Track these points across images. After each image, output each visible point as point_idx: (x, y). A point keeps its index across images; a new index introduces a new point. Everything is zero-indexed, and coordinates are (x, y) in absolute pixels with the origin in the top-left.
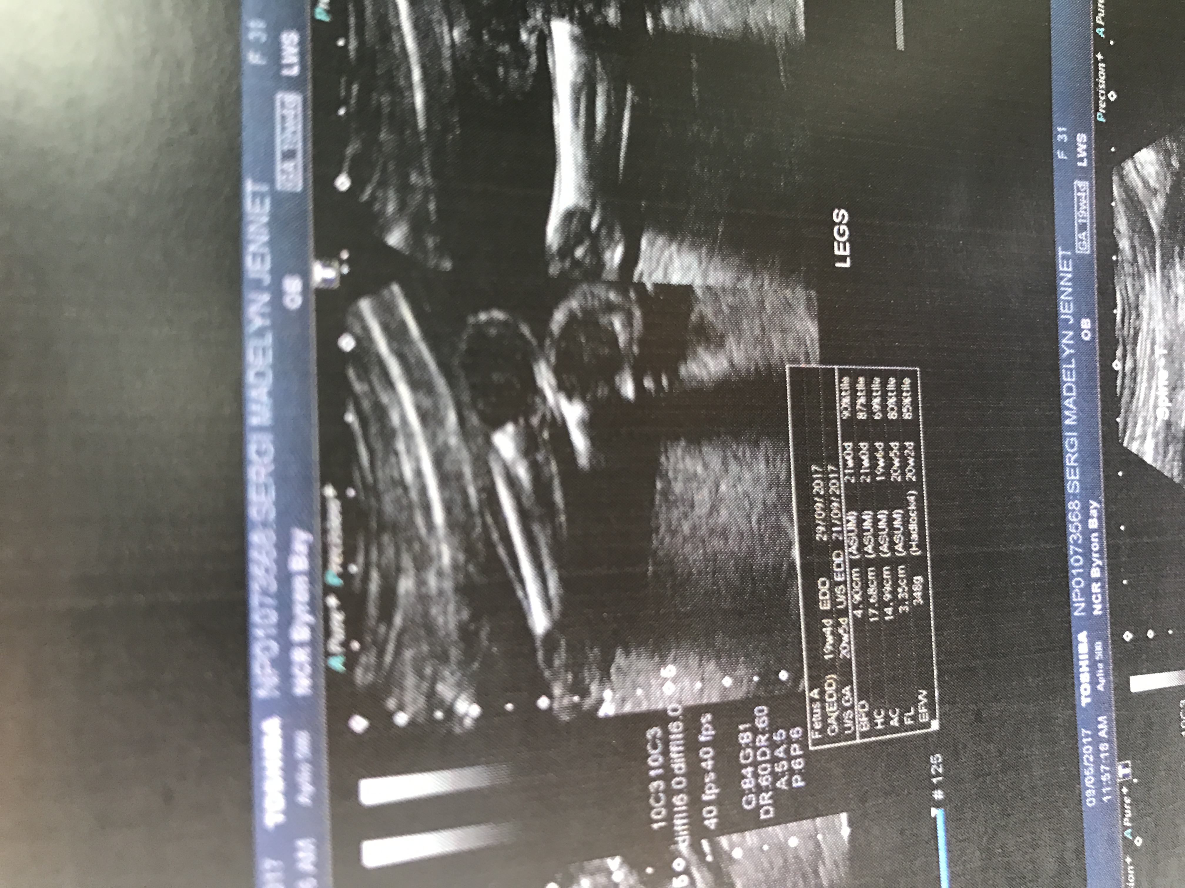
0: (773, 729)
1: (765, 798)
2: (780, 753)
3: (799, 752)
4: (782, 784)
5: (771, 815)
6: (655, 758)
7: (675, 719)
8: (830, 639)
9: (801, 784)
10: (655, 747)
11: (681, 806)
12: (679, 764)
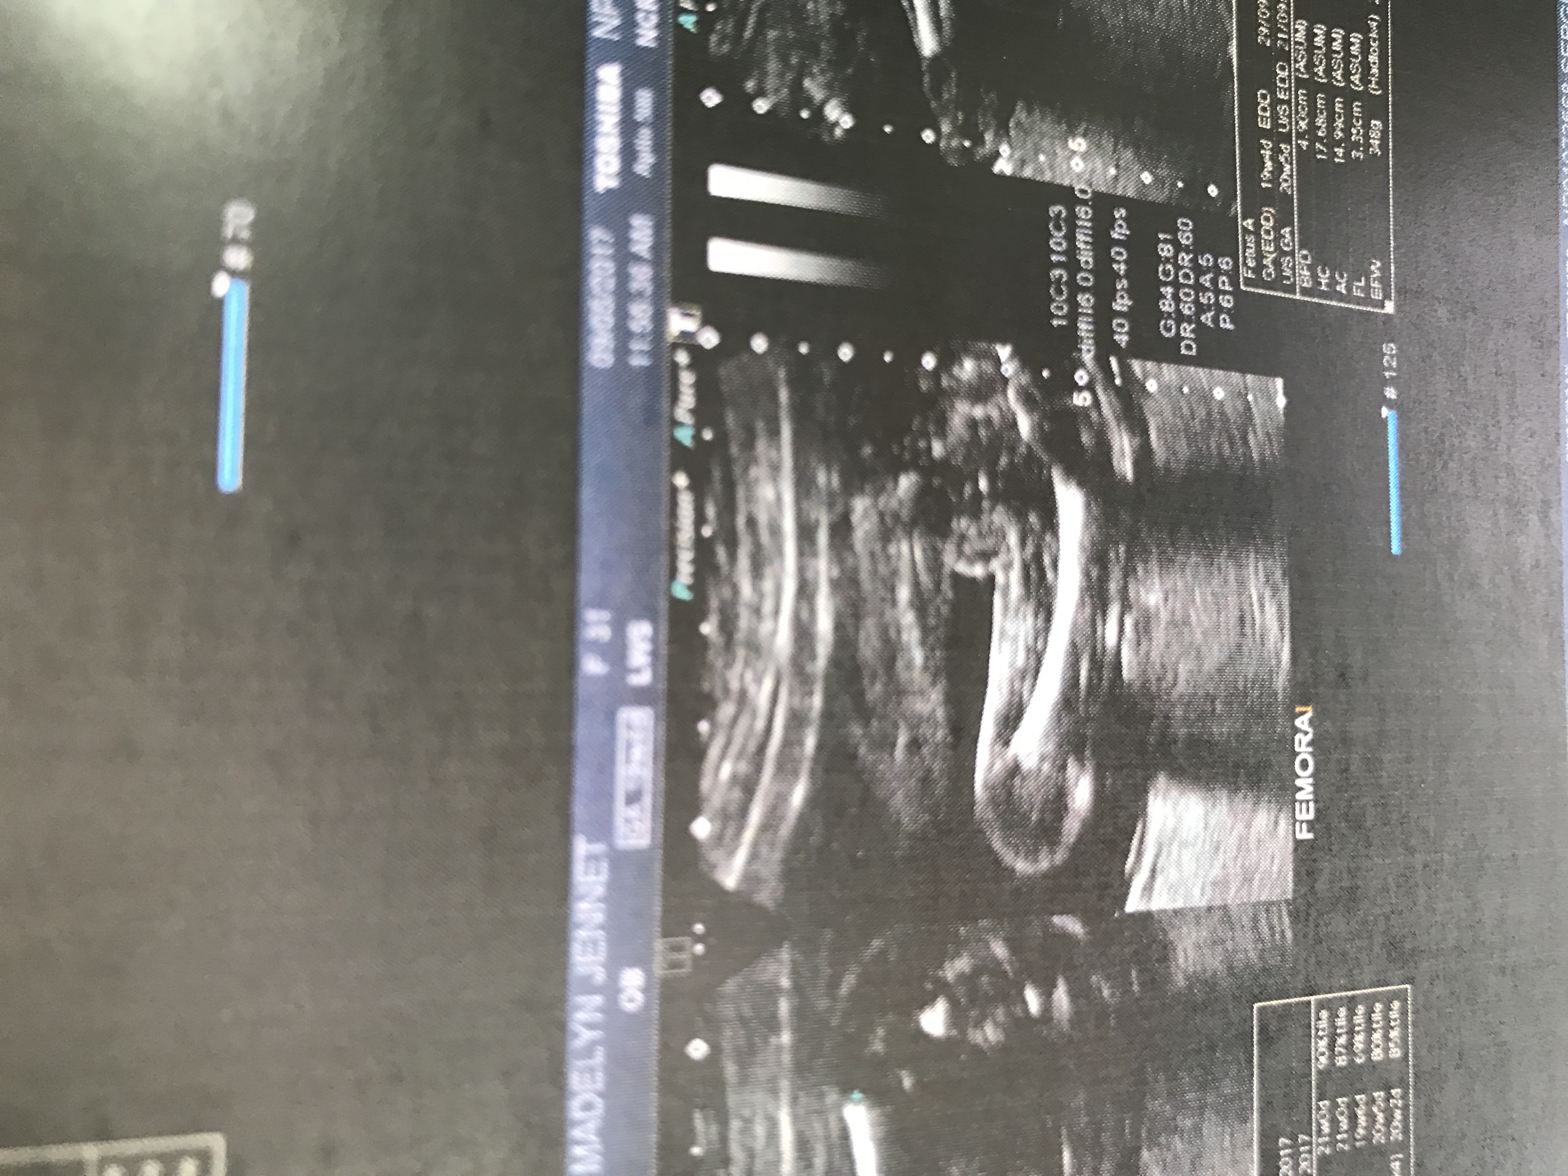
0: (1197, 249)
1: (1187, 330)
2: (1206, 280)
3: (1227, 288)
4: (1207, 318)
5: (1194, 352)
6: (1057, 241)
7: (1084, 203)
8: (1269, 165)
9: (1229, 326)
10: (1058, 228)
11: (1086, 308)
12: (1086, 257)
